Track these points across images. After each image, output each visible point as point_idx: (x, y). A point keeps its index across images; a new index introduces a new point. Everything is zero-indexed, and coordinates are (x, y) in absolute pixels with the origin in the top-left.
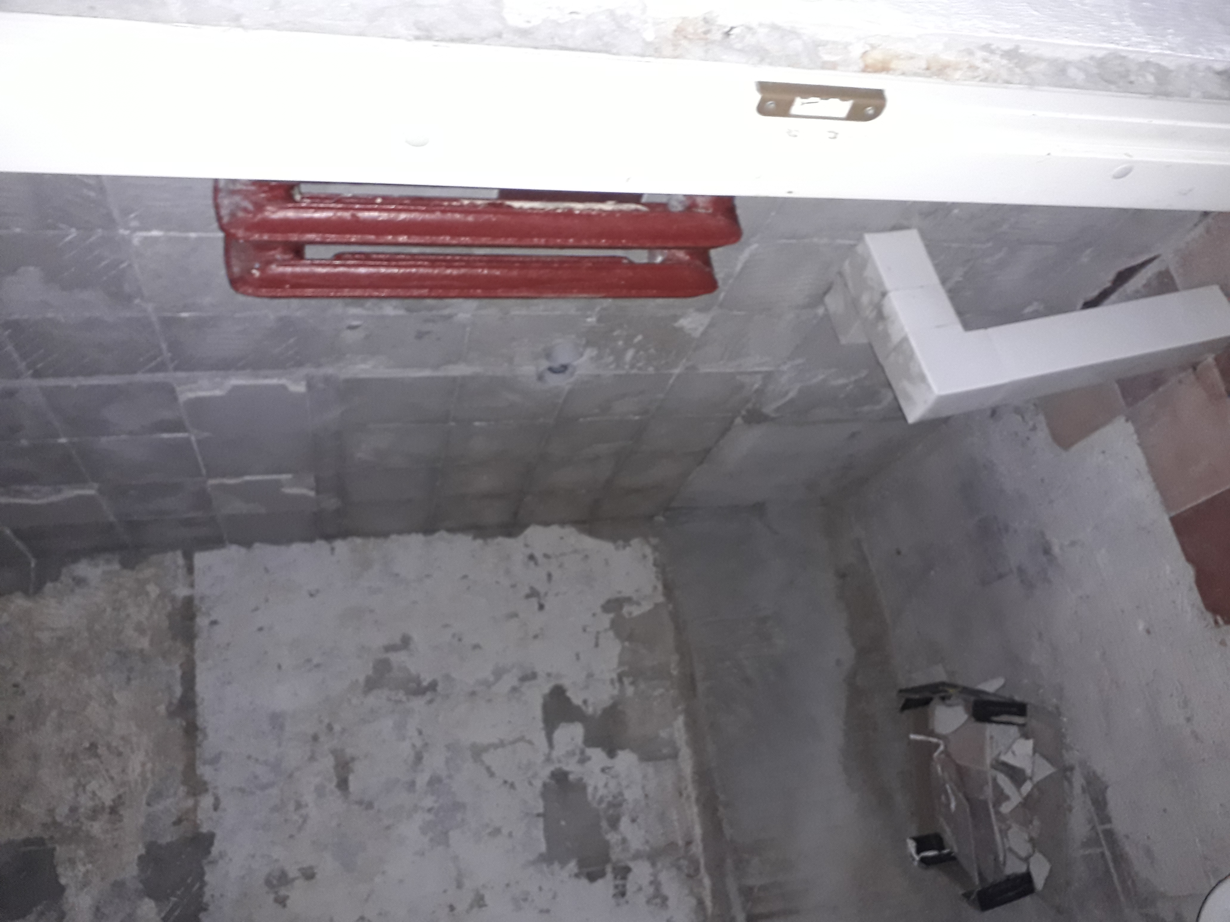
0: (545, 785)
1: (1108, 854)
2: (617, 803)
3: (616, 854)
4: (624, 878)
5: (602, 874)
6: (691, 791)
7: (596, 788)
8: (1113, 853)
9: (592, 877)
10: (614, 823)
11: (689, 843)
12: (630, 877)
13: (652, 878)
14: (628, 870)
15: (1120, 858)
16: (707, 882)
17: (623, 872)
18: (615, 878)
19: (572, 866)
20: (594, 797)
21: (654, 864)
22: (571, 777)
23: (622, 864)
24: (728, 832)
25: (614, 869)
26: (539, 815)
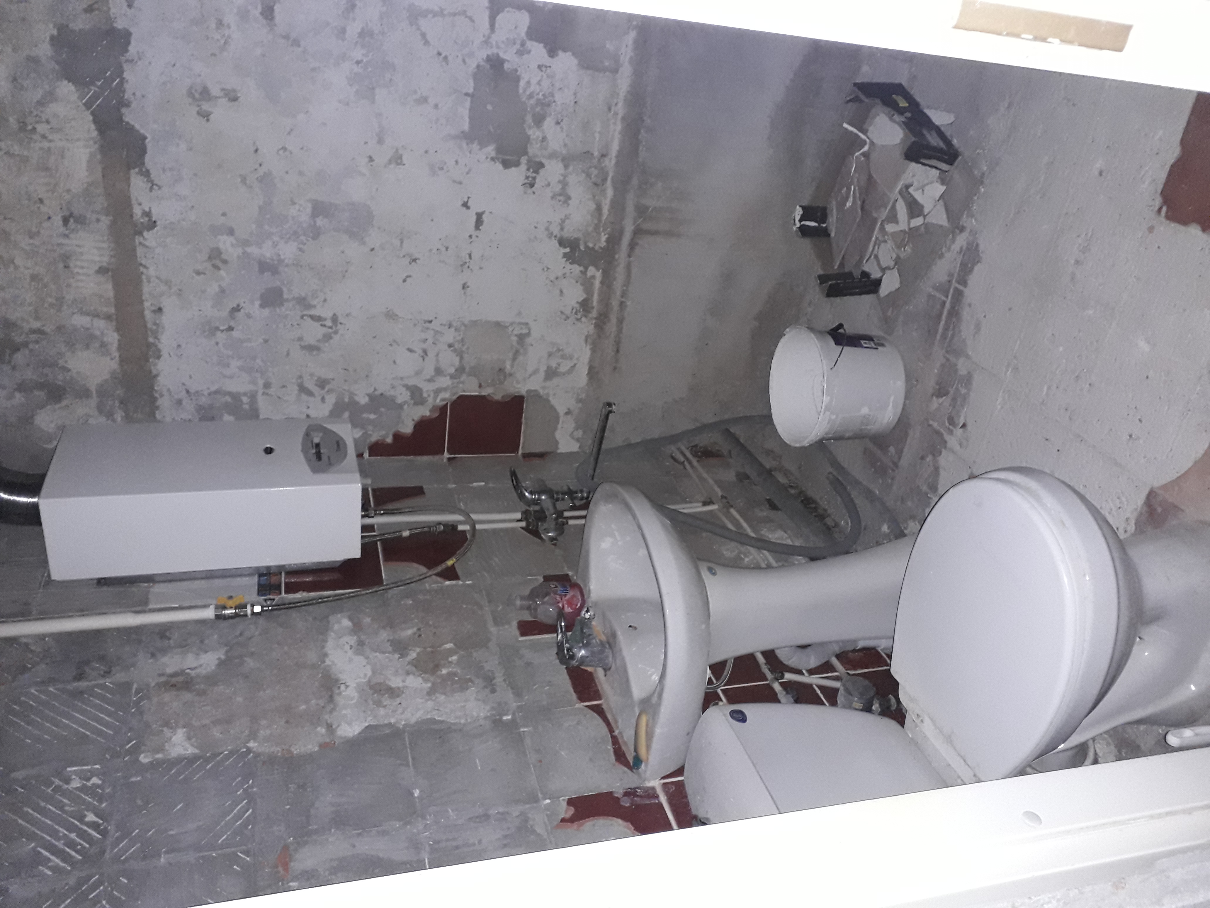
0: (478, 66)
1: (948, 305)
2: (545, 103)
3: (534, 150)
4: (536, 172)
5: (517, 164)
6: (620, 109)
7: (528, 83)
8: (953, 307)
9: (507, 164)
10: (539, 121)
11: (603, 156)
12: (542, 172)
13: (562, 178)
14: (541, 165)
15: (955, 313)
16: (610, 192)
17: (537, 167)
18: (528, 170)
19: (491, 150)
20: (525, 91)
21: (566, 167)
22: (506, 66)
23: (538, 160)
24: (643, 154)
25: (529, 161)
26: (467, 94)
